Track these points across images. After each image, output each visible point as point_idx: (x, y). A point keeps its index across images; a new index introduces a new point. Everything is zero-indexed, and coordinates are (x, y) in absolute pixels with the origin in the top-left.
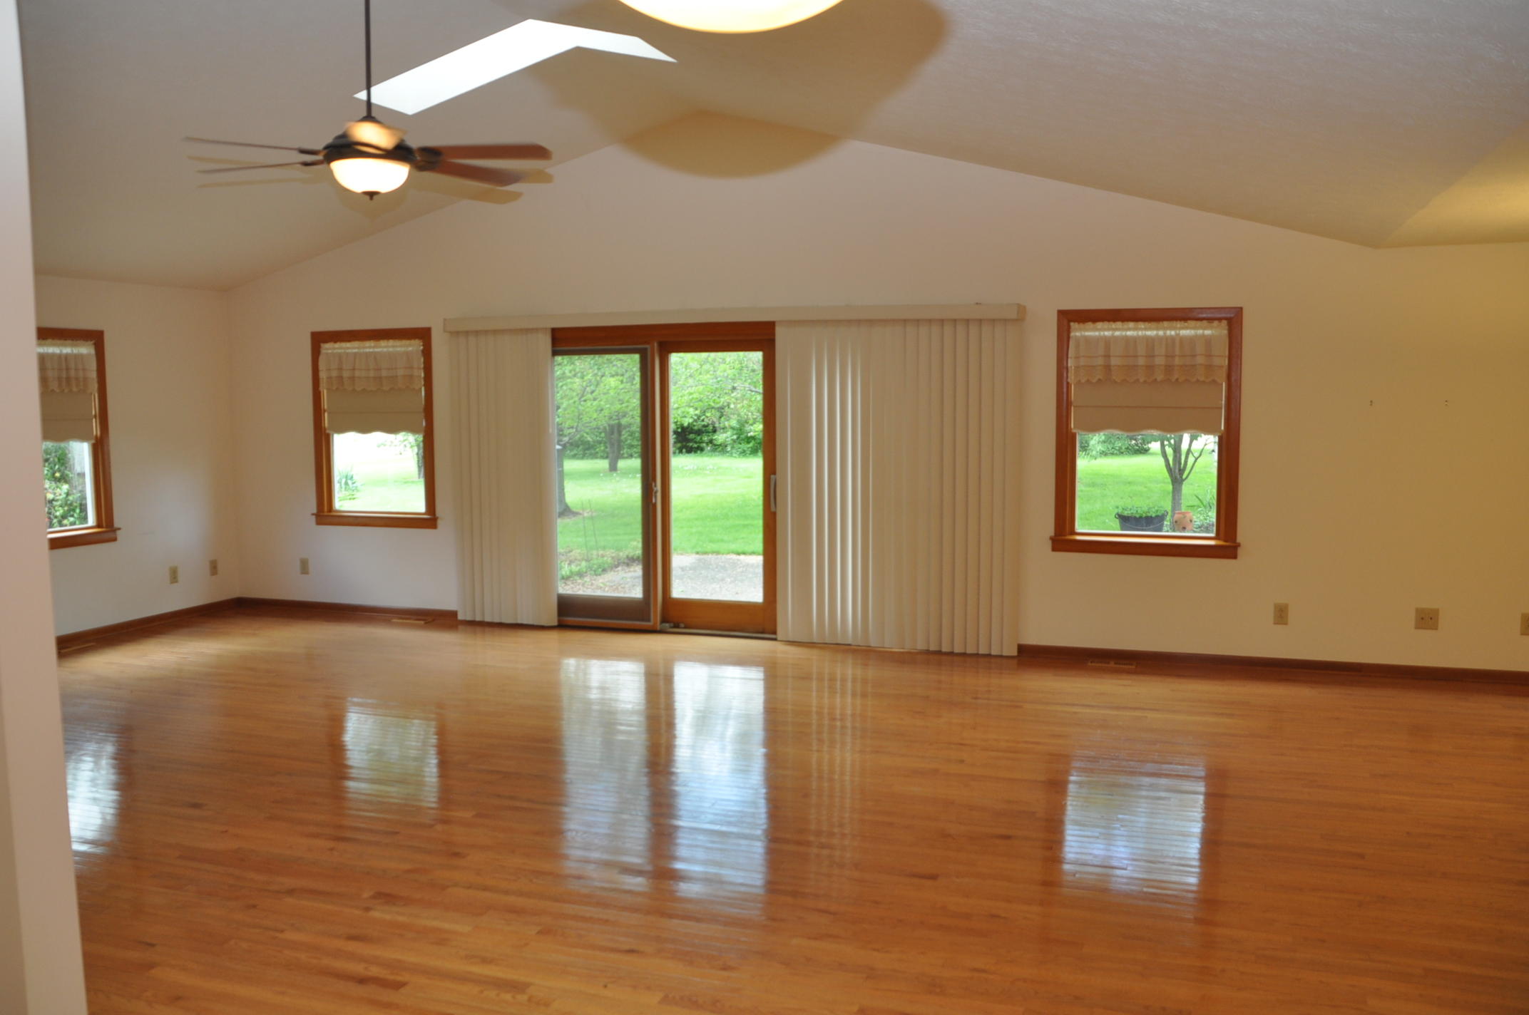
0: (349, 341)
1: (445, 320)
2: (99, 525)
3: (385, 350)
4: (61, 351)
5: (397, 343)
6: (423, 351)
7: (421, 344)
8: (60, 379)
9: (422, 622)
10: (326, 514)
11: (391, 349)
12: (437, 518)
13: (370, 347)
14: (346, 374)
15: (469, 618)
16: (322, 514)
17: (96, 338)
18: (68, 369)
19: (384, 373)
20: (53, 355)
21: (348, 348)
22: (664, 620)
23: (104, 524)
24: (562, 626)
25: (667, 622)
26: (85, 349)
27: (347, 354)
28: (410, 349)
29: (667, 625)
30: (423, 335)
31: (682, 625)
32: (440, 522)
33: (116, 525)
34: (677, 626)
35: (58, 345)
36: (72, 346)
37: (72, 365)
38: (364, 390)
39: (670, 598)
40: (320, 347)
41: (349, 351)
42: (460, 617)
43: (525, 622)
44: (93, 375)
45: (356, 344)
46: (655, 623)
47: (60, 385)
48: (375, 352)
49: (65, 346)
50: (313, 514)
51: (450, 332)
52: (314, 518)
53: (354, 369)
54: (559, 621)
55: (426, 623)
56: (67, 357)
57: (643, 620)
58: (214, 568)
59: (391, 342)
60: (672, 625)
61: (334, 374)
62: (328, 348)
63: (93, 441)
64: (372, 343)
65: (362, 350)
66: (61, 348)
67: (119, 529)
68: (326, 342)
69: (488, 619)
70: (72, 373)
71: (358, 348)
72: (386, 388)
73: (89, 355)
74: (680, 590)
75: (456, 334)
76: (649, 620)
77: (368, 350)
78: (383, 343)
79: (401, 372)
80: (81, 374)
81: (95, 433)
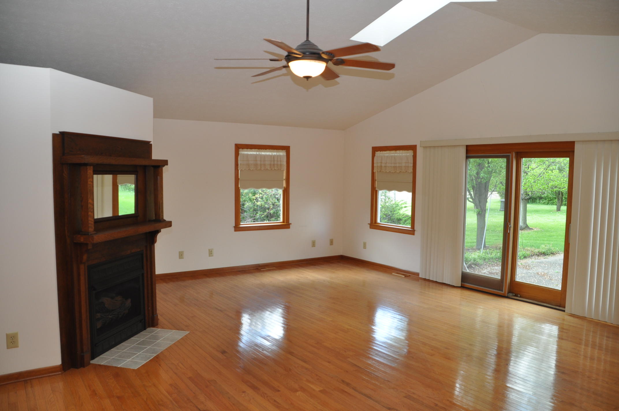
0: (386, 151)
1: (421, 141)
2: (283, 222)
3: (399, 155)
4: (272, 154)
5: (404, 152)
6: (413, 155)
7: (413, 152)
8: (270, 165)
9: (404, 276)
10: (374, 225)
11: (401, 155)
12: (415, 230)
13: (393, 154)
14: (383, 165)
15: (424, 277)
16: (372, 224)
17: (287, 149)
18: (274, 161)
19: (398, 165)
20: (269, 155)
21: (385, 154)
22: (510, 292)
23: (285, 222)
24: (463, 287)
25: (512, 293)
26: (282, 153)
27: (384, 156)
28: (408, 154)
29: (511, 294)
30: (413, 148)
31: (519, 296)
32: (416, 232)
33: (290, 222)
34: (516, 296)
35: (271, 152)
36: (277, 152)
37: (276, 159)
38: (390, 172)
39: (514, 281)
40: (375, 153)
41: (385, 155)
42: (420, 276)
43: (446, 283)
44: (285, 163)
45: (388, 152)
46: (505, 292)
47: (270, 167)
48: (395, 156)
49: (274, 152)
50: (368, 224)
51: (423, 147)
52: (369, 225)
53: (386, 163)
54: (461, 284)
55: (405, 277)
56: (274, 156)
57: (500, 290)
58: (331, 242)
59: (401, 151)
60: (514, 294)
61: (379, 165)
62: (378, 154)
63: (283, 189)
64: (394, 152)
65: (390, 155)
66: (272, 153)
67: (291, 224)
68: (377, 151)
69: (431, 279)
70: (276, 162)
71: (389, 154)
72: (398, 172)
73: (283, 155)
74: (519, 278)
75: (425, 147)
76: (502, 291)
77: (392, 155)
78: (398, 152)
79: (404, 165)
80: (279, 163)
81: (284, 186)
